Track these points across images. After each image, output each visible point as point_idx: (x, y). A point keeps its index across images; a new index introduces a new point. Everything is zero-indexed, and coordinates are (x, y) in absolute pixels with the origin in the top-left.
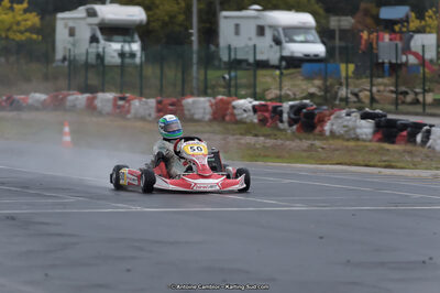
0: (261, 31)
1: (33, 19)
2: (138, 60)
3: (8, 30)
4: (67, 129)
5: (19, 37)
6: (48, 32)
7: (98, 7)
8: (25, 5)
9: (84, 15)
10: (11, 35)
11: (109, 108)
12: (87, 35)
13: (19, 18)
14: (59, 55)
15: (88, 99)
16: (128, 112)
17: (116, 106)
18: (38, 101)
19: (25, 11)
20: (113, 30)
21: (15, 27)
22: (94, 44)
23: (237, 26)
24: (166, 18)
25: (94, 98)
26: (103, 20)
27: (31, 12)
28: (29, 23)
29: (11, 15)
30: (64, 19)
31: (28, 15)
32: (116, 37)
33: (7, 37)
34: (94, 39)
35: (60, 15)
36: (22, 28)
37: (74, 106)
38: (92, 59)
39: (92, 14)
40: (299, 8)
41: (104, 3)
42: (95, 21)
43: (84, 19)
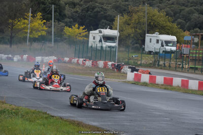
0: (158, 41)
3: (76, 36)
5: (80, 39)
6: (87, 36)
7: (102, 30)
8: (84, 27)
10: (78, 38)
12: (99, 39)
14: (90, 45)
19: (83, 29)
22: (100, 43)
23: (151, 39)
24: (127, 35)
26: (104, 34)
30: (93, 33)
31: (84, 31)
34: (100, 41)
35: (91, 32)
39: (100, 32)
40: (172, 34)
41: (106, 29)
42: (101, 34)
43: (98, 33)
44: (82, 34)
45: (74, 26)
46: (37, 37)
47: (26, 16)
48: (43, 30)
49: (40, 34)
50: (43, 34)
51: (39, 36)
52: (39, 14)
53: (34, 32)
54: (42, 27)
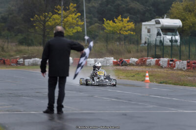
1: (132, 25)
2: (178, 43)
3: (120, 30)
4: (147, 74)
5: (125, 33)
6: (138, 31)
7: (161, 20)
8: (128, 19)
9: (154, 23)
10: (122, 32)
11: (165, 65)
12: (156, 32)
13: (126, 25)
14: (143, 41)
15: (156, 61)
16: (174, 67)
17: (169, 64)
18: (134, 61)
20: (167, 30)
21: (123, 29)
22: (159, 36)
24: (191, 25)
25: (160, 60)
26: (163, 25)
27: (131, 22)
28: (130, 27)
29: (122, 23)
30: (145, 25)
31: (129, 23)
32: (169, 33)
33: (120, 33)
34: (159, 34)
35: (143, 23)
36: (127, 29)
37: (150, 64)
38: (158, 43)
39: (158, 23)
41: (163, 18)
42: (159, 26)
43: (154, 25)
44: (127, 27)
46: (72, 34)
47: (56, 9)
48: (77, 25)
49: (75, 31)
50: (79, 30)
52: (72, 6)
53: (67, 29)
54: (77, 21)
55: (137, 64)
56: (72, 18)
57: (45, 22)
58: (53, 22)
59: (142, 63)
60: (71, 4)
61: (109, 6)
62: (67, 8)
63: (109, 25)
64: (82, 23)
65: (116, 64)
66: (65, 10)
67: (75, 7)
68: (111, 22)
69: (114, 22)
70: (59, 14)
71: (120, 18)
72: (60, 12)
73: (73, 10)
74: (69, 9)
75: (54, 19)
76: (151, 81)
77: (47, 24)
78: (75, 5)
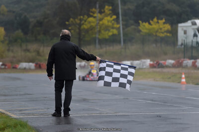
1: (168, 27)
3: (157, 31)
4: (183, 76)
5: (162, 35)
6: (174, 33)
7: (197, 21)
8: (164, 21)
9: (190, 24)
10: (158, 34)
12: (192, 33)
13: (161, 27)
14: (180, 43)
15: (193, 62)
18: (170, 63)
19: (164, 23)
21: (159, 31)
22: (195, 38)
25: (195, 62)
28: (166, 29)
29: (157, 25)
30: (182, 26)
31: (165, 25)
33: (156, 35)
36: (163, 31)
37: (187, 66)
38: (194, 44)
39: (194, 24)
42: (195, 27)
43: (191, 26)
44: (163, 29)
45: (152, 20)
46: (107, 37)
48: (113, 28)
49: (110, 34)
50: (114, 33)
51: (109, 36)
53: (103, 32)
54: (113, 24)
55: (174, 66)
56: (108, 20)
57: (80, 25)
58: (89, 26)
59: (179, 65)
60: (107, 7)
61: (145, 8)
62: (103, 10)
63: (145, 27)
64: (118, 26)
65: (152, 66)
66: (101, 12)
67: (110, 10)
68: (146, 25)
69: (150, 24)
70: (95, 17)
71: (155, 20)
72: (95, 15)
73: (108, 12)
74: (104, 12)
75: (90, 22)
76: (187, 82)
77: (82, 27)
78: (111, 8)
